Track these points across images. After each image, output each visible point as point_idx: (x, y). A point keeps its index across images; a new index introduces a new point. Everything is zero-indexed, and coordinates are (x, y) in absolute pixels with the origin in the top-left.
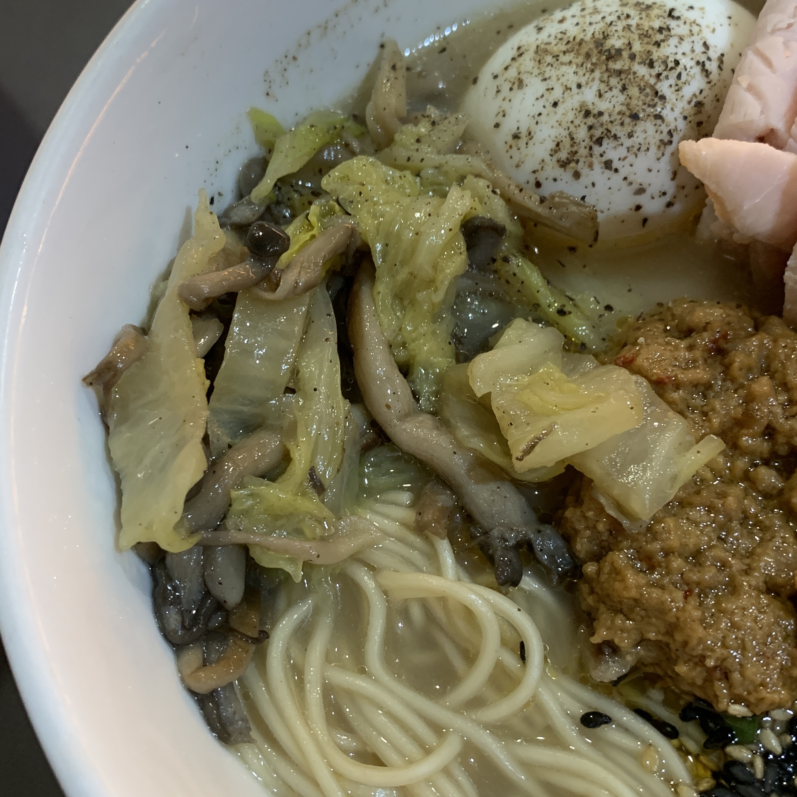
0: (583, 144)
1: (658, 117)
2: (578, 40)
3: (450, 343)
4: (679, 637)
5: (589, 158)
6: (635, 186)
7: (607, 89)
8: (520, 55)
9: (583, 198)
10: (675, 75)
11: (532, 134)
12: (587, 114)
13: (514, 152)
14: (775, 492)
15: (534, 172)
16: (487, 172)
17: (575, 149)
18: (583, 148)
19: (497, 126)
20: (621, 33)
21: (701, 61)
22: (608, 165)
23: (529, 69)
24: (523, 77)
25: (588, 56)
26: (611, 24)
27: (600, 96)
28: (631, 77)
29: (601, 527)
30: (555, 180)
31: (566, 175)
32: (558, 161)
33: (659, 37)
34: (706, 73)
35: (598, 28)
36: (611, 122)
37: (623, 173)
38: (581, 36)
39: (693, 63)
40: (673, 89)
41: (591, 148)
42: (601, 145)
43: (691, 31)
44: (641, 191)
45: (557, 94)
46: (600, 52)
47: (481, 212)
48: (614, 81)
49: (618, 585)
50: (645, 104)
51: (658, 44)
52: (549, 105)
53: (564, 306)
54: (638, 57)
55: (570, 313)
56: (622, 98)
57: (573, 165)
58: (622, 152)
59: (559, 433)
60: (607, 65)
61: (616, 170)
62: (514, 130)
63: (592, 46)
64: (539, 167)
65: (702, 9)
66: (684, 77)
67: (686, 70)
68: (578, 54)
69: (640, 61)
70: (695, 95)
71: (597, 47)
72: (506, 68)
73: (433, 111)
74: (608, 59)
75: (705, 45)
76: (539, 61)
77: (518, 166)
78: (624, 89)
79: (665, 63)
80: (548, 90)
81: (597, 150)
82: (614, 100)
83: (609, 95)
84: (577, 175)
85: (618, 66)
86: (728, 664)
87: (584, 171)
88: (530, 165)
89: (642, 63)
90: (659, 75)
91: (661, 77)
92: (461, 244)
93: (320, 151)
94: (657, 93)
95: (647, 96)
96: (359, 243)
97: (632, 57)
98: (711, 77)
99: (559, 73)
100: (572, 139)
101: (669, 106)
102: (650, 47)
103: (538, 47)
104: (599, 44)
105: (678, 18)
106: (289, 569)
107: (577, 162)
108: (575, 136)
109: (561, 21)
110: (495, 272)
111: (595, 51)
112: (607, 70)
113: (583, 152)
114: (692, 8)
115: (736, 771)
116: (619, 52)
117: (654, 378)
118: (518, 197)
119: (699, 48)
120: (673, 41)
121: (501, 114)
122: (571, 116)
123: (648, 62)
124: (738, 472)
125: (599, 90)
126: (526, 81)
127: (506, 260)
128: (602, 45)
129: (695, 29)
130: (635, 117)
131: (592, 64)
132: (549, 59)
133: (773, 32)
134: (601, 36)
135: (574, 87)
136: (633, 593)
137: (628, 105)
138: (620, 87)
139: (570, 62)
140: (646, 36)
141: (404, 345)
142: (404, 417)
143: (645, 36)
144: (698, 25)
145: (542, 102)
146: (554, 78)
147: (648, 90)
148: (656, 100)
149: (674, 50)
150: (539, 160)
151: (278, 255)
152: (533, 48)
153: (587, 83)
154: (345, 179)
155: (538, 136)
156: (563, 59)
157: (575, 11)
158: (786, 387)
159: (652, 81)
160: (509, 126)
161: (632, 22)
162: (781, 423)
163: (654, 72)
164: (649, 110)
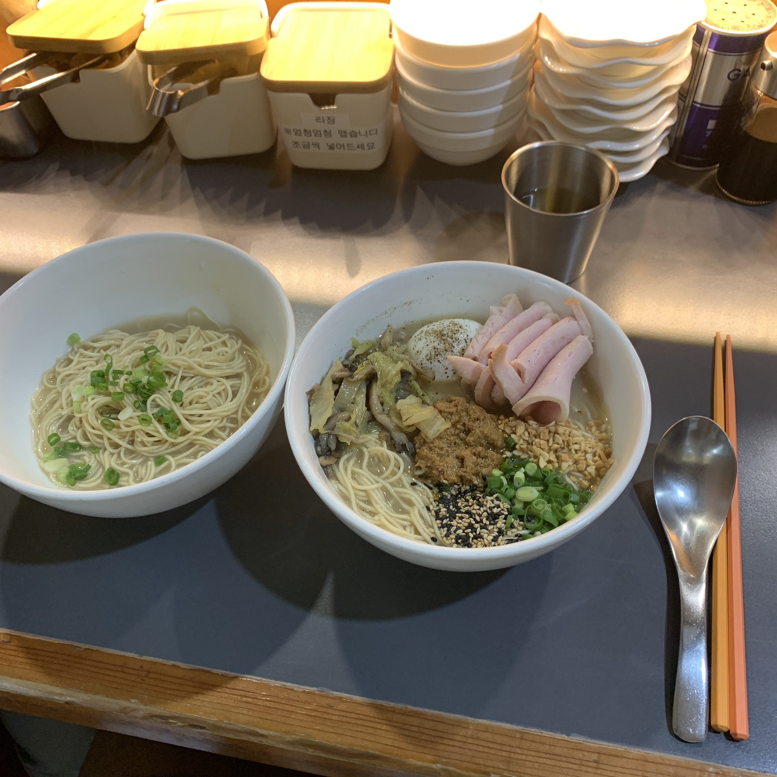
1: (452, 351)
2: (436, 331)
4: (434, 464)
5: (434, 359)
6: (445, 368)
7: (440, 343)
8: (422, 332)
9: (432, 368)
12: (435, 348)
13: (417, 356)
14: (464, 438)
15: (421, 361)
16: (409, 359)
17: (431, 356)
19: (414, 349)
20: (446, 330)
21: (465, 339)
22: (439, 361)
23: (423, 336)
25: (437, 335)
26: (445, 328)
28: (447, 341)
29: (422, 441)
30: (426, 363)
31: (429, 363)
32: (427, 359)
33: (456, 332)
34: (466, 342)
35: (441, 329)
36: (440, 351)
37: (443, 363)
39: (463, 339)
40: (457, 345)
43: (464, 332)
44: (447, 369)
45: (428, 343)
47: (405, 368)
48: (442, 341)
49: (423, 452)
51: (455, 334)
53: (424, 394)
55: (425, 396)
56: (444, 346)
58: (442, 358)
59: (414, 417)
60: (441, 337)
61: (441, 363)
65: (469, 326)
66: (460, 342)
68: (435, 334)
70: (463, 346)
72: (418, 335)
73: (398, 343)
75: (467, 335)
76: (426, 334)
77: (417, 359)
78: (445, 343)
79: (456, 339)
81: (436, 357)
83: (441, 345)
84: (431, 363)
85: (444, 338)
86: (444, 470)
87: (433, 362)
88: (421, 359)
91: (454, 342)
92: (400, 375)
93: (369, 350)
94: (452, 346)
96: (374, 372)
97: (448, 336)
98: (468, 343)
99: (430, 338)
101: (455, 349)
102: (454, 335)
103: (426, 331)
104: (440, 332)
105: (462, 328)
106: (347, 442)
107: (431, 360)
108: (431, 353)
109: (434, 325)
110: (408, 384)
111: (439, 334)
112: (441, 339)
113: (433, 357)
114: (467, 326)
115: (444, 497)
116: (445, 334)
117: (440, 410)
118: (416, 366)
120: (459, 334)
121: (415, 346)
122: (431, 349)
123: (451, 338)
124: (456, 433)
125: (438, 343)
126: (422, 339)
127: (411, 381)
129: (466, 331)
130: (446, 350)
131: (438, 337)
132: (428, 334)
133: (482, 334)
135: (433, 342)
136: (425, 454)
141: (382, 397)
142: (380, 414)
143: (452, 331)
145: (425, 344)
146: (428, 339)
147: (450, 345)
149: (459, 336)
150: (423, 358)
151: (354, 371)
153: (436, 341)
154: (374, 357)
155: (423, 352)
156: (432, 335)
157: (438, 323)
158: (470, 415)
159: (452, 342)
160: (416, 349)
161: (450, 328)
162: (466, 423)
163: (453, 340)
164: (450, 349)
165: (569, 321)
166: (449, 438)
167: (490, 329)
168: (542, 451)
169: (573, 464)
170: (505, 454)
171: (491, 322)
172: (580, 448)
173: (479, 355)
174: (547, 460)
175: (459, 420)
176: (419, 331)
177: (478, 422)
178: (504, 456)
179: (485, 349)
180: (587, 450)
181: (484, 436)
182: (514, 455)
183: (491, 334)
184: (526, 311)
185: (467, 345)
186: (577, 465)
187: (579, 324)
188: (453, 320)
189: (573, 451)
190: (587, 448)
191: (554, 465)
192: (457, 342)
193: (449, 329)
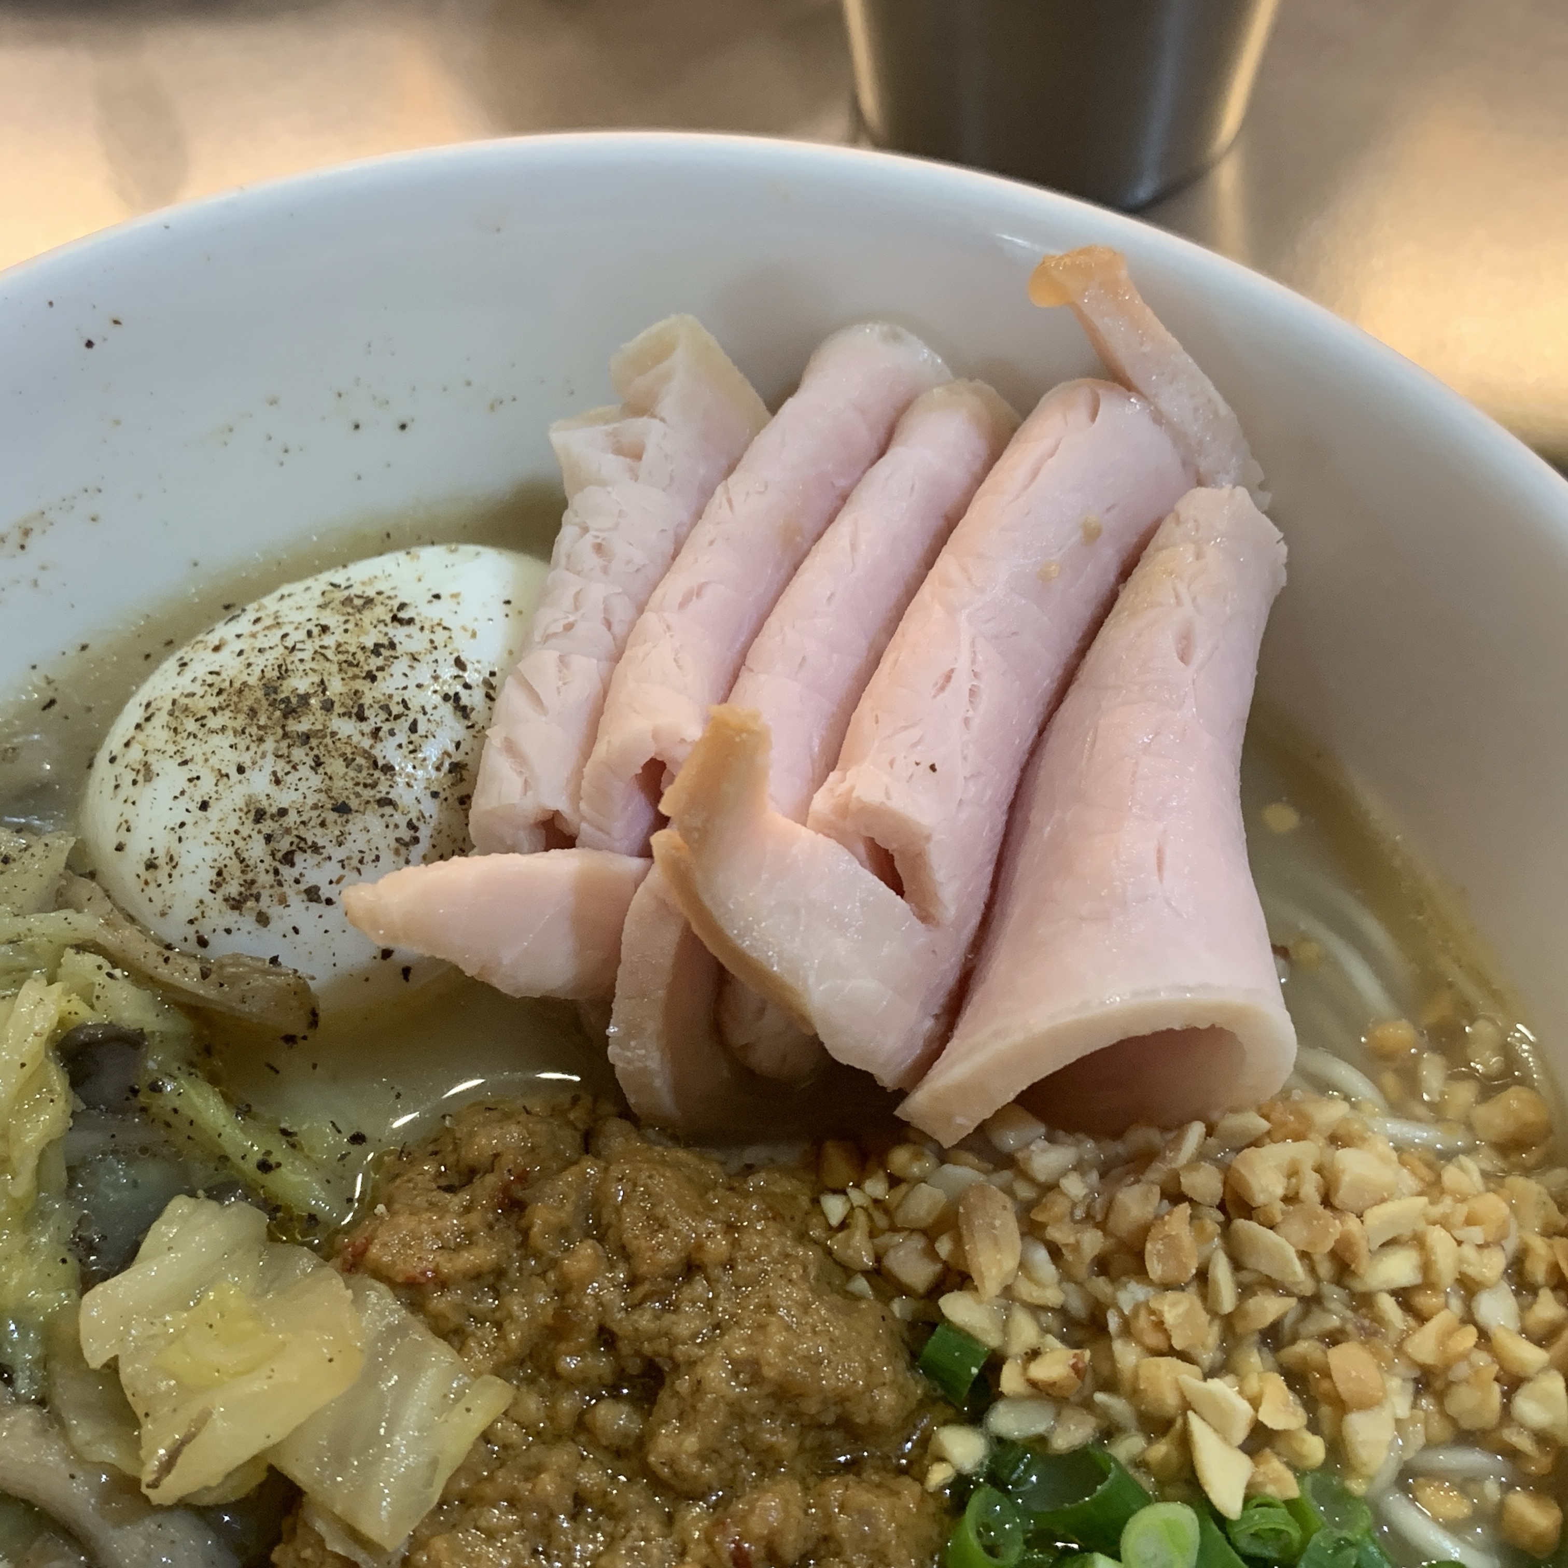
0: (262, 867)
1: (386, 802)
2: (237, 685)
3: (64, 1261)
5: (278, 889)
7: (288, 768)
8: (148, 719)
9: (274, 960)
10: (407, 725)
11: (176, 859)
12: (260, 816)
13: (152, 891)
14: (630, 1443)
15: (191, 922)
16: (102, 937)
17: (249, 877)
18: (263, 873)
19: (120, 848)
20: (308, 665)
21: (452, 694)
22: (312, 894)
23: (161, 745)
24: (151, 758)
25: (253, 713)
26: (294, 648)
27: (278, 782)
28: (328, 740)
30: (228, 931)
31: (247, 922)
32: (226, 900)
33: (375, 662)
34: (463, 711)
35: (266, 662)
36: (303, 823)
38: (244, 677)
39: (437, 699)
40: (405, 751)
41: (276, 872)
42: (293, 865)
43: (432, 641)
45: (206, 787)
46: (273, 704)
47: (88, 1015)
48: (298, 754)
50: (357, 784)
51: (371, 677)
52: (194, 807)
53: (268, 1153)
54: (336, 705)
55: (279, 1165)
56: (316, 780)
57: (250, 904)
58: (332, 870)
59: (220, 1425)
60: (283, 727)
61: (329, 902)
62: (147, 855)
63: (260, 694)
64: (196, 913)
65: (455, 596)
66: (422, 728)
67: (425, 713)
68: (237, 711)
69: (342, 710)
70: (447, 754)
71: (267, 695)
72: (127, 745)
74: (285, 716)
75: (460, 664)
76: (175, 730)
77: (163, 914)
78: (318, 763)
79: (386, 708)
80: (190, 780)
81: (287, 873)
82: (303, 786)
83: (292, 778)
84: (263, 919)
85: (303, 726)
87: (275, 911)
88: (183, 910)
89: (348, 714)
90: (376, 733)
91: (381, 734)
94: (375, 764)
95: (359, 769)
97: (328, 706)
98: (473, 716)
99: (207, 748)
100: (242, 861)
101: (400, 780)
102: (359, 684)
103: (174, 702)
104: (270, 687)
105: (410, 621)
107: (257, 898)
108: (245, 855)
109: (217, 649)
110: (144, 1110)
111: (265, 703)
112: (285, 735)
113: (264, 879)
114: (437, 597)
116: (304, 699)
117: (400, 1279)
119: (448, 671)
120: (400, 666)
121: (124, 826)
122: (233, 823)
123: (355, 710)
124: (566, 1422)
125: (274, 773)
126: (155, 768)
127: (156, 1088)
128: (276, 692)
129: (440, 637)
130: (342, 809)
131: (260, 728)
132: (191, 725)
133: (547, 638)
134: (276, 673)
135: (233, 772)
137: (328, 791)
138: (310, 761)
139: (224, 729)
140: (350, 664)
143: (348, 663)
144: (445, 628)
145: (183, 802)
146: (199, 759)
147: (360, 760)
148: (377, 774)
149: (404, 682)
150: (195, 902)
152: (168, 706)
153: (254, 763)
155: (186, 862)
156: (214, 722)
157: (243, 624)
158: (625, 1253)
159: (366, 743)
160: (138, 848)
161: (329, 640)
162: (619, 1320)
163: (367, 727)
164: (367, 794)
165: (1094, 415)
166: (525, 1488)
167: (597, 592)
168: (1189, 1376)
169: (1415, 1405)
170: (941, 1459)
171: (589, 539)
172: (1426, 1267)
173: (576, 797)
174: (1241, 1433)
175: (561, 1315)
176: (133, 713)
177: (700, 1286)
178: (939, 1475)
179: (601, 750)
180: (1471, 1271)
181: (772, 1395)
182: (1000, 1442)
183: (609, 625)
184: (790, 406)
185: (478, 732)
186: (1440, 1397)
187: (1158, 418)
188: (339, 576)
189: (1388, 1306)
190: (1468, 1251)
191: (1301, 1456)
192: (402, 726)
193: (320, 654)
